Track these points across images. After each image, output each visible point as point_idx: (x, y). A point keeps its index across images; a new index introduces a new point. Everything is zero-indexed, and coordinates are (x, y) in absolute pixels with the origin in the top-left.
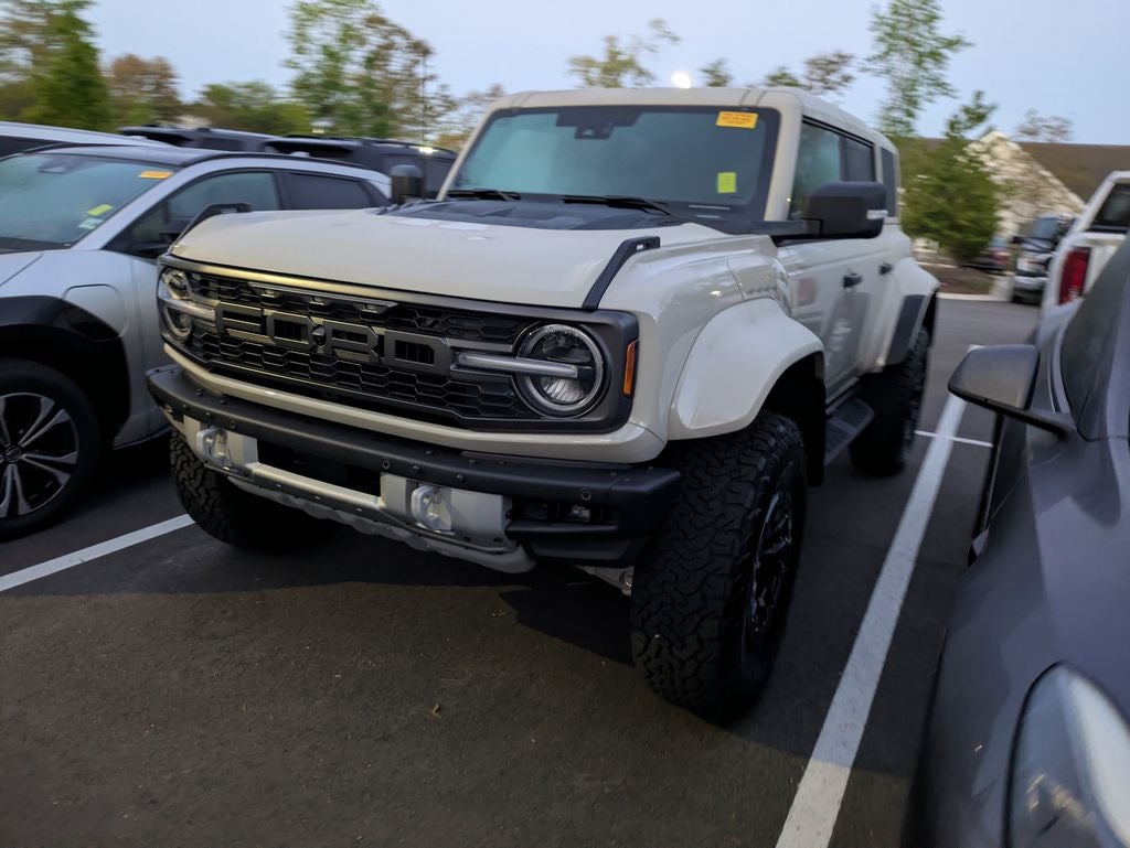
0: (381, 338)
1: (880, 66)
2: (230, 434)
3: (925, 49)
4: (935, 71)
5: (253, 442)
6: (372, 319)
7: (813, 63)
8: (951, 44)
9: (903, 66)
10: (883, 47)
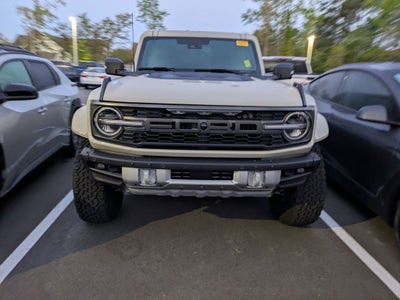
0: (234, 124)
1: (142, 19)
2: (158, 171)
3: (156, 14)
4: (160, 22)
5: (169, 172)
6: (231, 118)
7: (119, 17)
8: (163, 13)
9: (150, 20)
10: (142, 13)
